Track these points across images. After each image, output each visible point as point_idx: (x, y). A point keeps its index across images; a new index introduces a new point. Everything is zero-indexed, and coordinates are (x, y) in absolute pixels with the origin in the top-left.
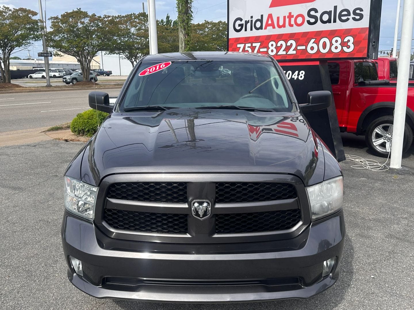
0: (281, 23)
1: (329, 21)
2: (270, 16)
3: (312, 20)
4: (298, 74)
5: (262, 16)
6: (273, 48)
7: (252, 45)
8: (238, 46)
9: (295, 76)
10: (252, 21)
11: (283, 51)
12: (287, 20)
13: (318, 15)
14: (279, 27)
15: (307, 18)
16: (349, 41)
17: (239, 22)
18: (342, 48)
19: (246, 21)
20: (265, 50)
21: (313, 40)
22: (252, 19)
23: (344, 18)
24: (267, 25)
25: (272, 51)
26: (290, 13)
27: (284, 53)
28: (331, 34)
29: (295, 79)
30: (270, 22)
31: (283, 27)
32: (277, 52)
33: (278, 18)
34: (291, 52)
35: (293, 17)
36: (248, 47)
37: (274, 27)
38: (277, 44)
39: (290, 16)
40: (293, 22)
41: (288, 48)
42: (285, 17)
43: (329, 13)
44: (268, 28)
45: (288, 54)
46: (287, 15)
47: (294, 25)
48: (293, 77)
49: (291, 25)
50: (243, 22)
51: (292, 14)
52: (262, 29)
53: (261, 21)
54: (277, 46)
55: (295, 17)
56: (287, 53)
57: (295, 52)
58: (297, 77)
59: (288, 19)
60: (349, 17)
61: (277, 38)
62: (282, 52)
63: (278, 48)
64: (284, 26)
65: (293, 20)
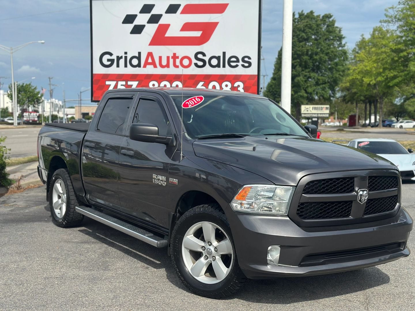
0: (164, 63)
1: (218, 66)
2: (150, 54)
3: (200, 63)
5: (140, 53)
7: (127, 83)
8: (108, 83)
10: (126, 57)
12: (171, 61)
13: (207, 59)
14: (162, 66)
15: (194, 61)
16: (239, 86)
17: (107, 57)
19: (118, 57)
21: (201, 83)
22: (126, 55)
23: (233, 64)
24: (146, 63)
26: (175, 54)
28: (221, 79)
30: (150, 60)
31: (167, 68)
33: (160, 58)
35: (178, 57)
36: (121, 85)
37: (155, 66)
38: (159, 84)
39: (175, 57)
40: (178, 63)
42: (168, 58)
43: (218, 58)
44: (148, 66)
46: (171, 55)
47: (180, 66)
49: (176, 66)
50: (114, 57)
51: (177, 55)
52: (140, 67)
53: (139, 58)
54: (160, 87)
55: (180, 58)
59: (172, 59)
60: (238, 64)
61: (159, 78)
64: (168, 66)
65: (178, 61)
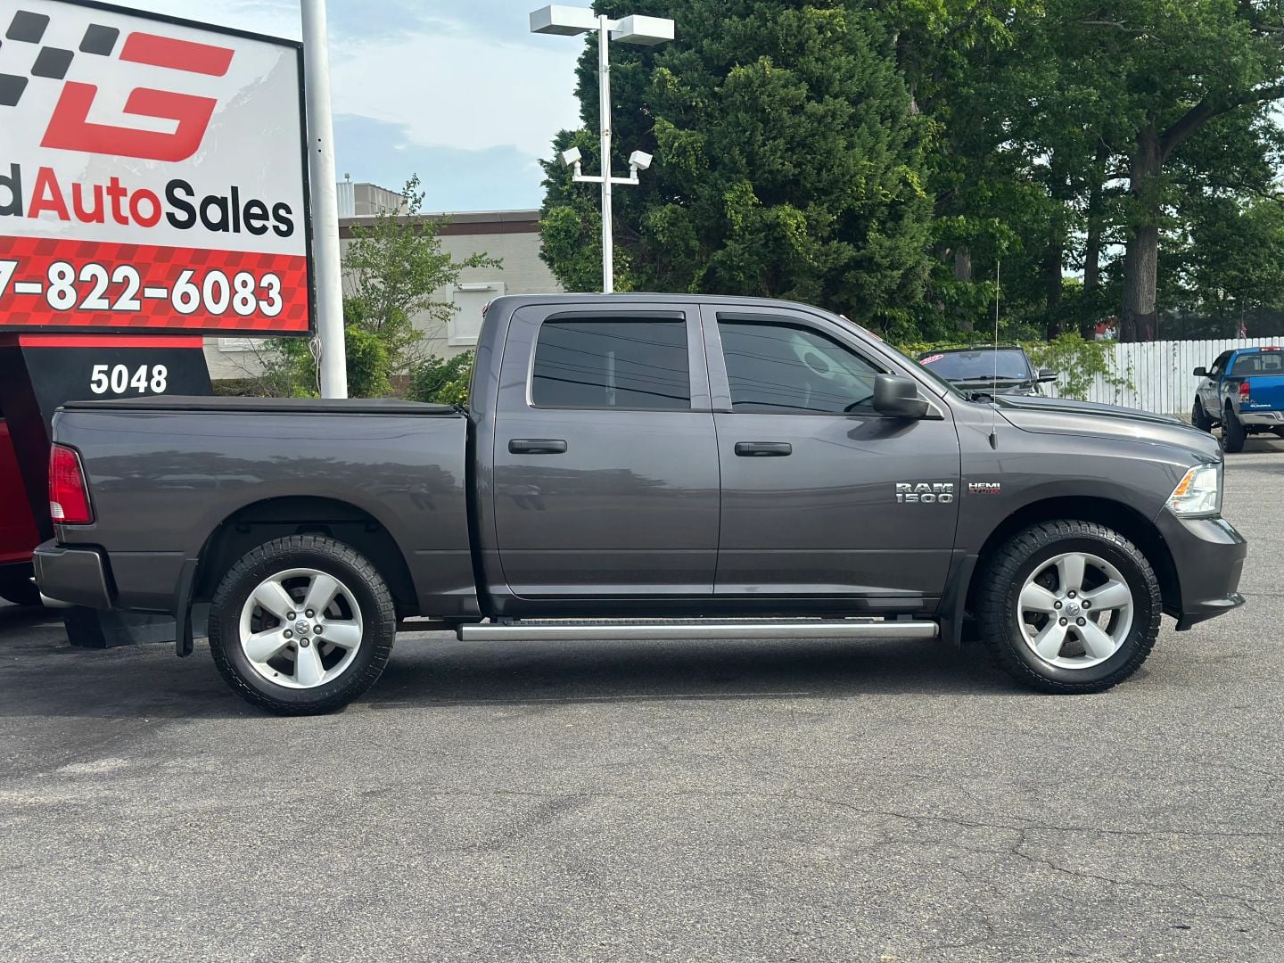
0: (89, 206)
1: (223, 226)
2: (46, 175)
3: (182, 216)
4: (149, 377)
5: (15, 168)
6: (66, 285)
9: (139, 380)
11: (99, 298)
12: (107, 200)
13: (196, 203)
14: (83, 217)
15: (167, 207)
16: (270, 286)
18: (258, 304)
20: (36, 288)
21: (187, 275)
23: (257, 224)
24: (38, 205)
25: (62, 295)
26: (115, 181)
27: (104, 304)
28: (232, 263)
29: (142, 390)
31: (98, 222)
32: (81, 297)
33: (77, 188)
34: (126, 303)
35: (124, 192)
37: (64, 216)
38: (77, 274)
39: (116, 190)
40: (125, 211)
41: (115, 291)
42: (98, 190)
43: (222, 203)
44: (43, 213)
45: (114, 308)
46: (106, 184)
47: (131, 220)
48: (134, 384)
49: (123, 220)
51: (121, 185)
52: (19, 214)
53: (15, 184)
54: (79, 281)
55: (130, 194)
56: (112, 304)
57: (136, 305)
58: (146, 384)
59: (110, 197)
60: (265, 223)
61: (80, 253)
62: (94, 302)
63: (83, 289)
64: (98, 216)
65: (125, 203)
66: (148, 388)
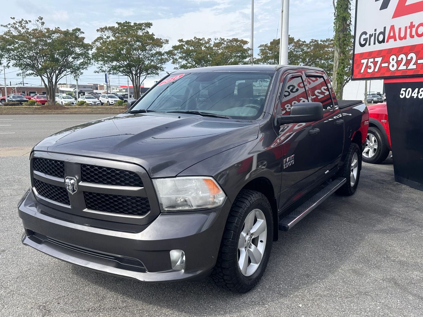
0: (402, 35)
2: (392, 27)
4: (418, 92)
5: (385, 28)
6: (393, 63)
7: (374, 60)
8: (362, 61)
9: (415, 94)
10: (375, 34)
11: (403, 66)
12: (408, 30)
14: (401, 39)
17: (364, 36)
19: (370, 35)
20: (386, 65)
22: (375, 32)
24: (390, 38)
25: (393, 66)
26: (412, 23)
27: (405, 68)
29: (415, 97)
30: (392, 34)
31: (404, 39)
32: (398, 67)
33: (400, 29)
34: (412, 66)
35: (414, 26)
36: (371, 62)
37: (395, 40)
38: (397, 58)
39: (412, 26)
40: (414, 33)
41: (408, 62)
42: (406, 28)
44: (390, 40)
45: (408, 69)
46: (409, 25)
47: (415, 36)
48: (413, 95)
49: (412, 36)
50: (368, 36)
51: (413, 24)
52: (384, 42)
53: (383, 33)
54: (398, 61)
55: (416, 26)
56: (407, 67)
57: (415, 67)
58: (417, 95)
59: (409, 29)
61: (397, 51)
63: (399, 63)
64: (405, 37)
65: (414, 30)
66: (417, 96)
